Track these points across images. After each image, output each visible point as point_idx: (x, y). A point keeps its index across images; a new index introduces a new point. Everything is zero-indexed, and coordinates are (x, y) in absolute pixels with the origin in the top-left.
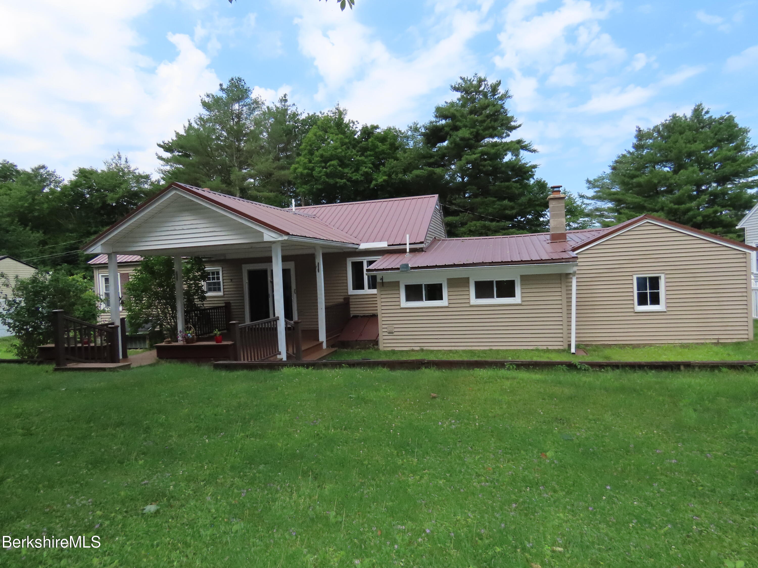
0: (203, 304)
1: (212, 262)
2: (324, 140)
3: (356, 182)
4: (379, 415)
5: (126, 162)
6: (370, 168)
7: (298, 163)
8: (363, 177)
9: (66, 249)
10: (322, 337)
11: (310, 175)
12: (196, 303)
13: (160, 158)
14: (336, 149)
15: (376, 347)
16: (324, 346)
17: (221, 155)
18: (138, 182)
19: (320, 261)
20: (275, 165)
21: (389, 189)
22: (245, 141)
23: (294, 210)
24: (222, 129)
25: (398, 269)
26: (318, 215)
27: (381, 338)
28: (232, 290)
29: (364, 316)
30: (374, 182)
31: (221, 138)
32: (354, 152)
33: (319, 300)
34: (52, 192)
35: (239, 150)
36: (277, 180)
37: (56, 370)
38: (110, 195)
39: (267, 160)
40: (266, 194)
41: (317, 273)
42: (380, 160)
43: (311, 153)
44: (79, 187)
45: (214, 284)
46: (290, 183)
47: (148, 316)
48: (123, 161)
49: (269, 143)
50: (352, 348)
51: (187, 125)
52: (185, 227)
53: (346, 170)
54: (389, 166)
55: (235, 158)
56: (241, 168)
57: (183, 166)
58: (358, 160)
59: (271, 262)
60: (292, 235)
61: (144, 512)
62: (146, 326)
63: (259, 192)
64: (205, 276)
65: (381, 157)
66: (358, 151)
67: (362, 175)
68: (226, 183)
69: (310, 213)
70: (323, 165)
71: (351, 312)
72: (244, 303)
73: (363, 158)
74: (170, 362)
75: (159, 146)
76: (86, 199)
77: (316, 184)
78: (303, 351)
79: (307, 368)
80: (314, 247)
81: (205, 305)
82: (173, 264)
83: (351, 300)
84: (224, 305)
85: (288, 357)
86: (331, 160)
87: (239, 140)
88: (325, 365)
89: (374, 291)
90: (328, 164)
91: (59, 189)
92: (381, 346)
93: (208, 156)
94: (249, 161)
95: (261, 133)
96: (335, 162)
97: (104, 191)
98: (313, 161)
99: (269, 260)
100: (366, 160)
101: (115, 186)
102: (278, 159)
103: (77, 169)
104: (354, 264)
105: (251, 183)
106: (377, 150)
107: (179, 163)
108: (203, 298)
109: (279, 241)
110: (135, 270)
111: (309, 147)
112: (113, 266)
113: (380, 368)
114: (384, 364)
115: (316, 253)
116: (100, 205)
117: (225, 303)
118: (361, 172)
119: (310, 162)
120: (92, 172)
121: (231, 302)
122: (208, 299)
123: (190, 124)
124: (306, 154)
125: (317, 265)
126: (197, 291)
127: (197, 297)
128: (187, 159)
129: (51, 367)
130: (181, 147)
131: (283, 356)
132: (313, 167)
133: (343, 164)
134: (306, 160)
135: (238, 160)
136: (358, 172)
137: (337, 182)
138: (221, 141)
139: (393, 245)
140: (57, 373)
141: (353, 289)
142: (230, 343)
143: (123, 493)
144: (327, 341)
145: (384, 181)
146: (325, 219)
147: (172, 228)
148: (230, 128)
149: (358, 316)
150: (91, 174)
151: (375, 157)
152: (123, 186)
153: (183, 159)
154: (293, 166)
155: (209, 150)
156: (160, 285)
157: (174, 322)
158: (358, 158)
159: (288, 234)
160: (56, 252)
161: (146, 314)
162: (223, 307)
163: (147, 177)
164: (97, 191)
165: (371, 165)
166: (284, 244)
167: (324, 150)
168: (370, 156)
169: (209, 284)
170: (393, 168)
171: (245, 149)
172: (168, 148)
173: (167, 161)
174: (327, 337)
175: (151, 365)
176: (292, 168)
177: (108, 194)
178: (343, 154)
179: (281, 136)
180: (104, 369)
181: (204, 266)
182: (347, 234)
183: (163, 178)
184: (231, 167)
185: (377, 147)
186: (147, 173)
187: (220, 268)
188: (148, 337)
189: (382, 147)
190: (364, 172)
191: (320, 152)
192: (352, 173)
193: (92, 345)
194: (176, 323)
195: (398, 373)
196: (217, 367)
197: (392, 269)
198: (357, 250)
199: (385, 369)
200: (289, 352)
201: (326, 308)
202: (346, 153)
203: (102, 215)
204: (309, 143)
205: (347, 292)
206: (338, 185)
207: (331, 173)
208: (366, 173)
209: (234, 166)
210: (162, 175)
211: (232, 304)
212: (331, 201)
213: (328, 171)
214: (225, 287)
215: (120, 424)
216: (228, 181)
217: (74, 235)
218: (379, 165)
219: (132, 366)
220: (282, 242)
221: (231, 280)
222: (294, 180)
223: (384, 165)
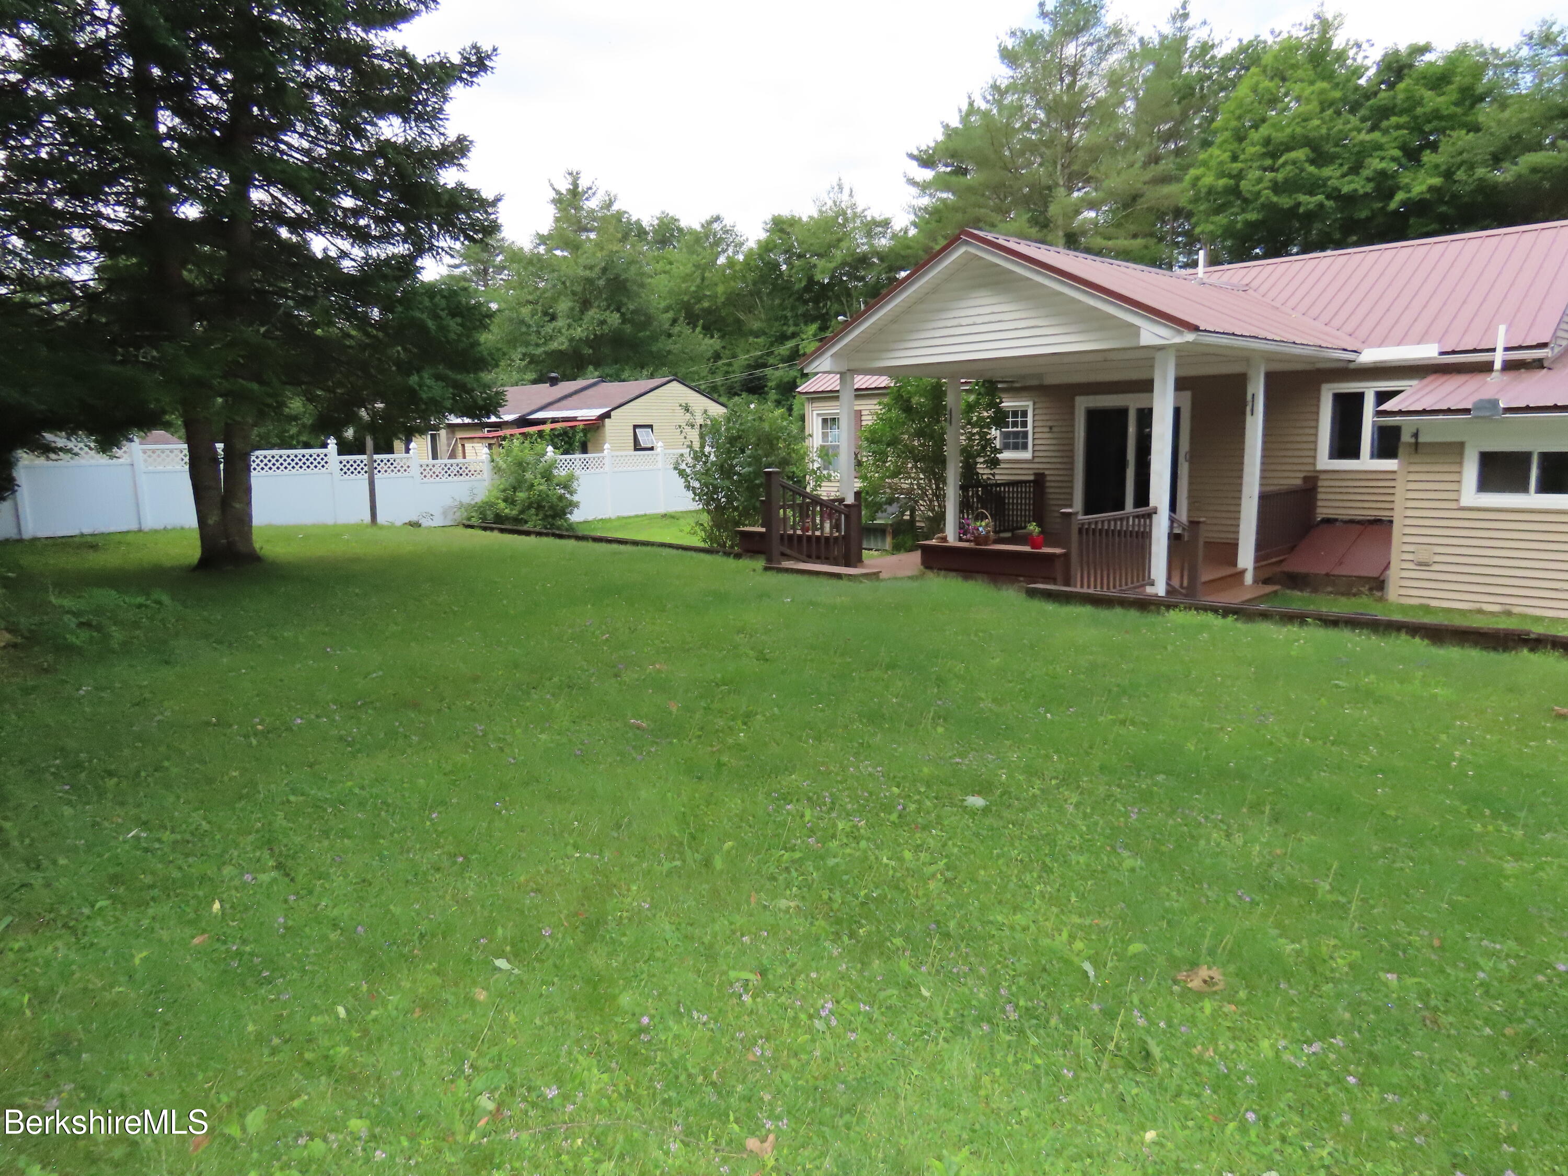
0: (993, 475)
1: (1016, 390)
2: (1273, 101)
3: (1348, 201)
4: (1414, 730)
5: (851, 195)
6: (1393, 159)
7: (1205, 164)
8: (1372, 185)
9: (749, 367)
10: (1246, 558)
11: (1235, 191)
12: (981, 471)
13: (912, 182)
14: (1305, 120)
15: (1378, 594)
16: (1249, 578)
17: (1029, 164)
18: (869, 234)
19: (1257, 390)
20: (1148, 175)
21: (1443, 209)
22: (1086, 127)
23: (1201, 275)
24: (1038, 105)
25: (1467, 411)
26: (1254, 284)
27: (1394, 576)
28: (1052, 448)
29: (1352, 522)
30: (1400, 196)
31: (1034, 126)
32: (1354, 120)
33: (1246, 479)
34: (731, 263)
35: (1069, 148)
36: (1150, 209)
37: (766, 569)
38: (821, 263)
39: (1131, 165)
40: (1123, 243)
41: (1249, 418)
42: (1425, 135)
43: (1240, 138)
44: (771, 251)
45: (1016, 435)
46: (1178, 213)
47: (894, 489)
48: (845, 197)
49: (1136, 125)
50: (1315, 590)
51: (965, 107)
52: (979, 320)
53: (1327, 172)
54: (1451, 149)
55: (1059, 167)
56: (1070, 190)
57: (954, 194)
58: (1362, 143)
59: (1151, 390)
60: (1205, 331)
61: (965, 803)
62: (890, 509)
63: (1110, 239)
64: (1000, 419)
65: (1427, 128)
66: (1363, 120)
67: (1369, 180)
68: (1037, 223)
69: (1235, 280)
70: (1268, 162)
71: (1319, 510)
72: (1072, 475)
73: (1376, 135)
74: (945, 577)
75: (911, 156)
76: (781, 273)
77: (1244, 211)
78: (1205, 583)
79: (1225, 616)
80: (1247, 357)
81: (997, 477)
82: (944, 394)
83: (1320, 483)
84: (1032, 478)
85: (1171, 591)
86: (1289, 149)
87: (1070, 127)
88: (1265, 616)
89: (1390, 464)
90: (1281, 161)
91: (741, 257)
92: (1393, 593)
93: (1006, 168)
94: (1091, 172)
95: (1121, 103)
96: (1300, 154)
97: (812, 256)
98: (1242, 157)
99: (1147, 386)
100: (1383, 140)
101: (830, 246)
102: (1155, 159)
103: (768, 218)
104: (1339, 398)
105: (1091, 221)
106: (1419, 111)
107: (947, 188)
108: (994, 463)
109: (1171, 346)
110: (880, 404)
111: (1234, 123)
112: (847, 396)
113: (1404, 636)
114: (1414, 630)
115: (1251, 373)
116: (804, 284)
117: (1035, 474)
118: (1366, 173)
119: (1235, 158)
120: (793, 222)
121: (1047, 472)
122: (1002, 466)
123: (971, 104)
124: (1225, 141)
125: (1249, 397)
126: (984, 448)
127: (982, 460)
128: (961, 179)
129: (760, 563)
130: (953, 156)
131: (1160, 589)
132: (1241, 170)
133: (1320, 157)
134: (1226, 156)
135: (1067, 171)
136: (1357, 174)
137: (1299, 204)
138: (1034, 132)
139: (1454, 352)
140: (769, 573)
141: (1332, 456)
142: (1058, 551)
143: (926, 770)
144: (1256, 569)
145: (1431, 189)
146: (1271, 294)
147: (955, 322)
148: (1054, 100)
149: (1336, 520)
150: (791, 225)
151: (1412, 130)
152: (844, 245)
153: (954, 179)
154: (1193, 172)
155: (1007, 153)
156: (920, 434)
157: (939, 506)
158: (1364, 136)
159: (1196, 329)
160: (734, 372)
161: (890, 488)
162: (1029, 482)
163: (886, 223)
164: (800, 256)
165: (1397, 153)
166: (1182, 353)
167: (1274, 125)
168: (1398, 127)
169: (1006, 436)
170: (1461, 153)
171: (1081, 144)
172: (926, 161)
173: (923, 187)
174: (1257, 559)
175: (911, 578)
176: (1187, 177)
177: (817, 262)
178: (1324, 131)
179: (1167, 104)
180: (838, 576)
181: (1000, 398)
182: (1327, 329)
183: (914, 224)
184: (1049, 188)
185: (1420, 103)
186: (887, 215)
187: (1030, 404)
188: (889, 529)
189: (1432, 100)
190: (1375, 171)
191: (1264, 131)
192: (1344, 176)
193: (818, 533)
194: (943, 507)
195: (1453, 653)
196: (1032, 593)
197: (1449, 411)
198: (1352, 366)
199: (1417, 640)
200: (1172, 583)
201: (1264, 498)
202: (1329, 129)
203: (806, 302)
204: (1238, 112)
205: (1314, 464)
206: (1301, 210)
207: (1286, 180)
208: (1383, 174)
209: (1057, 185)
210: (912, 217)
211: (1048, 478)
212: (1276, 250)
213: (1280, 176)
214: (1037, 442)
215: (892, 666)
216: (1041, 219)
217: (761, 340)
218: (1421, 148)
219: (882, 576)
220: (1178, 348)
221: (1051, 428)
222: (1190, 207)
223: (1434, 147)
